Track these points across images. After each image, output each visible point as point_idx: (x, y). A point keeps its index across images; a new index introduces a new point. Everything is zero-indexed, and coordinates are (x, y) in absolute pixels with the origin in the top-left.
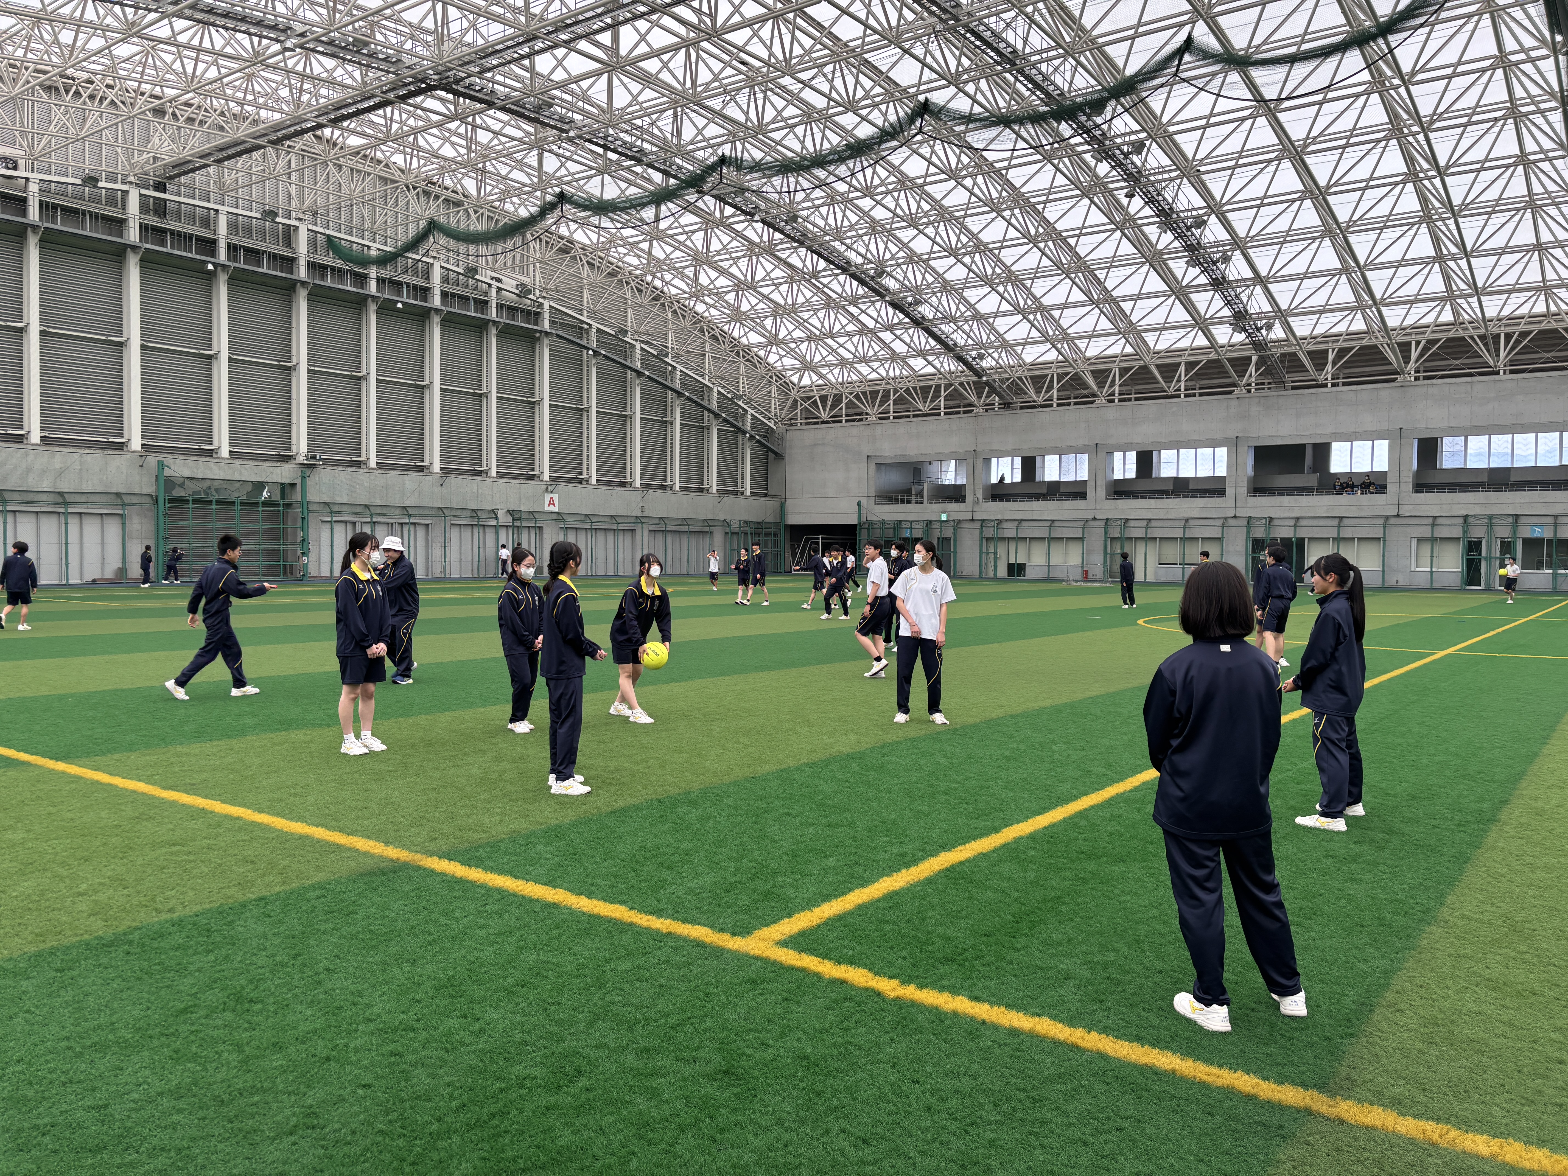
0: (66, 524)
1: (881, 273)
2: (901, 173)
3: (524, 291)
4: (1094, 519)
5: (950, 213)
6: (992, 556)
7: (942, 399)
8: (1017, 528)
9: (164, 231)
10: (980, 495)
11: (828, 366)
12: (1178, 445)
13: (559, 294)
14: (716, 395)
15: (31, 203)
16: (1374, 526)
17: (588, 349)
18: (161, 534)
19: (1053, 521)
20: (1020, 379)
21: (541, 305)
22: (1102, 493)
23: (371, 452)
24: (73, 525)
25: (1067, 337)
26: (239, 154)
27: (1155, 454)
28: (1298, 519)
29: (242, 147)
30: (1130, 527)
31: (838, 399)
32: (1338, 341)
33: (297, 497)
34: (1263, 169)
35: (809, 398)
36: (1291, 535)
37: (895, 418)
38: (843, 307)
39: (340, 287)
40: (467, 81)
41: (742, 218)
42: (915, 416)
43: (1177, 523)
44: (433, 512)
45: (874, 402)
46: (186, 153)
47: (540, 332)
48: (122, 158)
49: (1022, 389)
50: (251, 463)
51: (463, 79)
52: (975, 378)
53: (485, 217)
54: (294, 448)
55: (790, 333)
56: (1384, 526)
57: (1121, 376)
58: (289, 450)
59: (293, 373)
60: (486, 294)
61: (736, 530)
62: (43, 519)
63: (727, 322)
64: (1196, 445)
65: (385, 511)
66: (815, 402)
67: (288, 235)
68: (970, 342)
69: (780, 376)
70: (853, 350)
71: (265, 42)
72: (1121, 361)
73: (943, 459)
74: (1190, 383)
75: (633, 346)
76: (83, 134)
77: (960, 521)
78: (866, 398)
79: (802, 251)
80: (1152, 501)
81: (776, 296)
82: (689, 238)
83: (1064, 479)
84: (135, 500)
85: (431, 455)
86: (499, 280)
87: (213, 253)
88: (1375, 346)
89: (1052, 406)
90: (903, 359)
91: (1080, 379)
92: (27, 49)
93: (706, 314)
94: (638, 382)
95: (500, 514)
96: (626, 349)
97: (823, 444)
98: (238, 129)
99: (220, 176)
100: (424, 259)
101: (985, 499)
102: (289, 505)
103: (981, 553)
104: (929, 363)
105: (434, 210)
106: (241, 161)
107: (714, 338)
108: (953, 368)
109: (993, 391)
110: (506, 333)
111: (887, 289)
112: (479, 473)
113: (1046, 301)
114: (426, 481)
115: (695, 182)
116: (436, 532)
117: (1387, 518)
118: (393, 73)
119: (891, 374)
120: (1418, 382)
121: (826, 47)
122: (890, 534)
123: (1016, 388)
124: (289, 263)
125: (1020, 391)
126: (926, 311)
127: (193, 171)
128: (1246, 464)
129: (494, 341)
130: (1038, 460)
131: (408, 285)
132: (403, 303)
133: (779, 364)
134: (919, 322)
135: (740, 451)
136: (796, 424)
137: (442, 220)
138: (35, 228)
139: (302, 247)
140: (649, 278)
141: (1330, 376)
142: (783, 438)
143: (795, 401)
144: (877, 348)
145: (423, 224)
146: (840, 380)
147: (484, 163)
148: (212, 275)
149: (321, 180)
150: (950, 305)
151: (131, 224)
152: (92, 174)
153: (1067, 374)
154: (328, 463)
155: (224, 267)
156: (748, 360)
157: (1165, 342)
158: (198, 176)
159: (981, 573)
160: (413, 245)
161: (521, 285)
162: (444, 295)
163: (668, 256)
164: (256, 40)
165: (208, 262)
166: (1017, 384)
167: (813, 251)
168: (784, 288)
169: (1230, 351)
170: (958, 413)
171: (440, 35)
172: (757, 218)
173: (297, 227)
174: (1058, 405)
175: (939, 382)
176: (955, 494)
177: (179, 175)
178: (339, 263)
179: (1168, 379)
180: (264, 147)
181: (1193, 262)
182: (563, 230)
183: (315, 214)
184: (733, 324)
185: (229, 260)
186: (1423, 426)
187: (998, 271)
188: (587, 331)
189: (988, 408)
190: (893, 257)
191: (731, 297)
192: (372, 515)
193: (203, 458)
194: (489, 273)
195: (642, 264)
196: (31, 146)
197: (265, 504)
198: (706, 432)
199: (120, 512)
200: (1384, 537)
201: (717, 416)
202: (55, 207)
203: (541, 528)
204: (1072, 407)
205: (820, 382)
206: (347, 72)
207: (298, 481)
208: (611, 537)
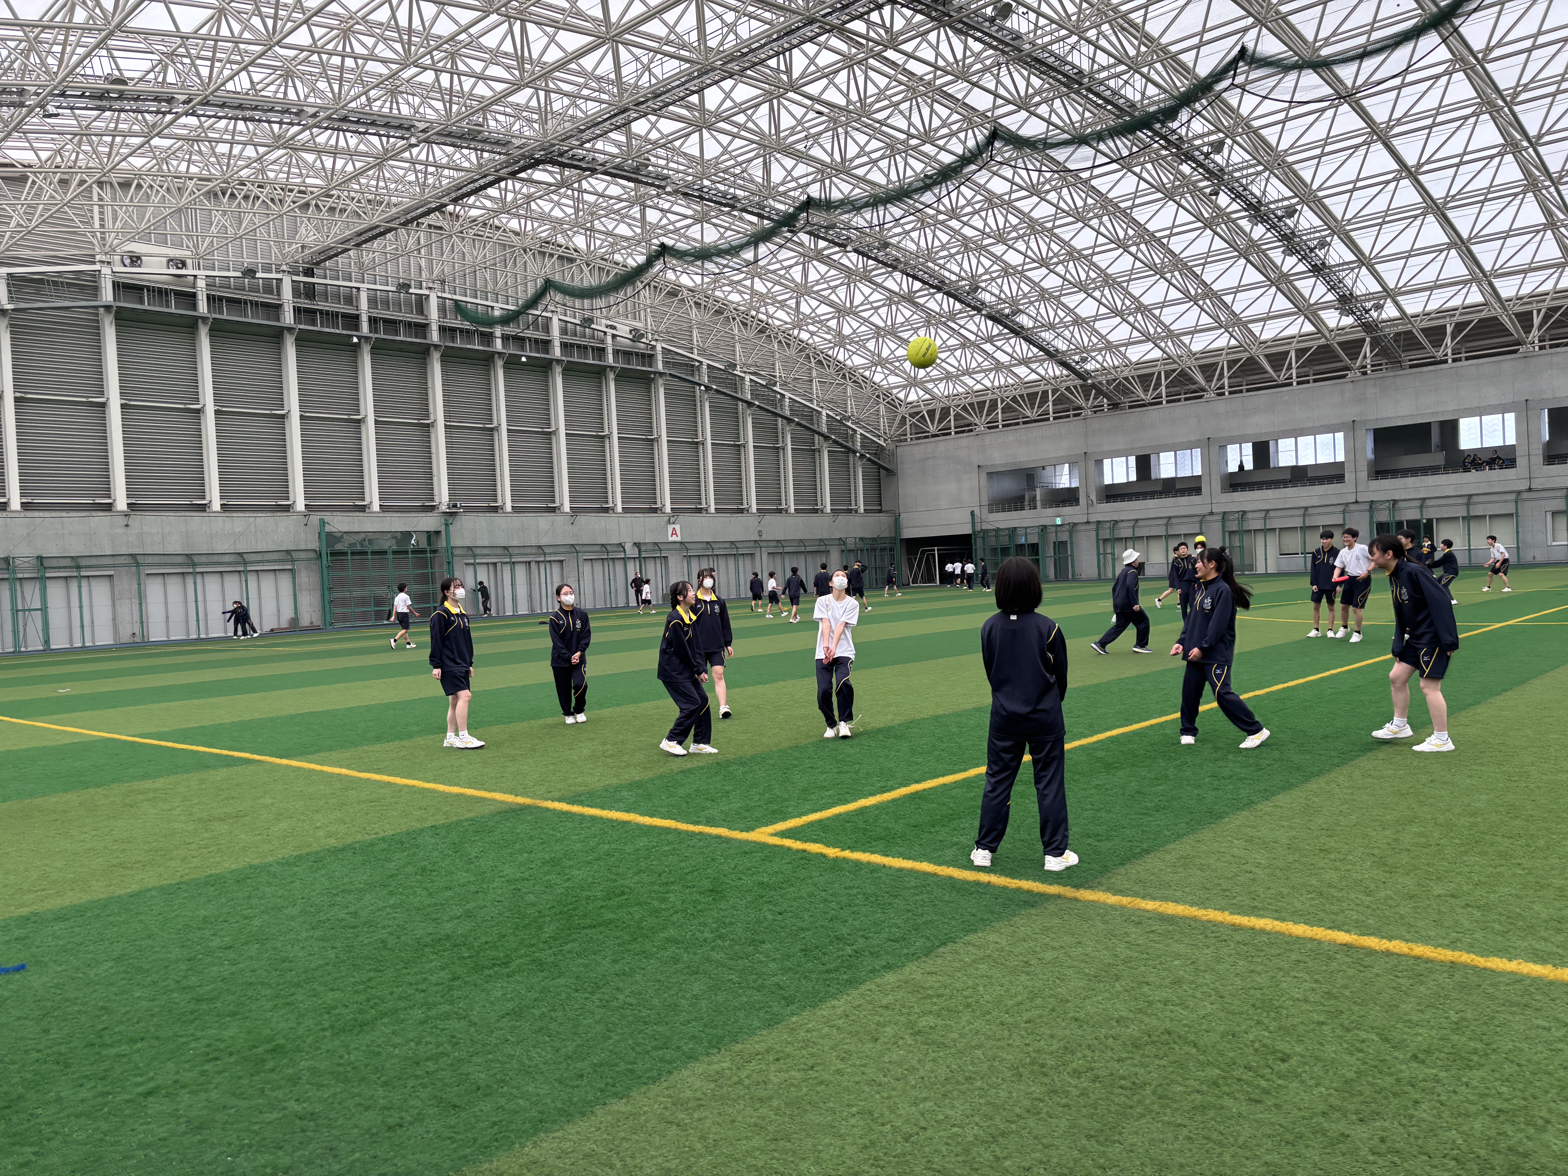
0: (246, 581)
1: (975, 288)
2: (988, 191)
3: (637, 335)
4: (1211, 513)
5: (1040, 225)
6: (1109, 557)
7: (1050, 403)
8: (1133, 527)
9: (314, 312)
10: (1093, 497)
11: (933, 381)
12: (1296, 433)
13: (670, 336)
14: (824, 418)
15: (200, 297)
16: (1506, 501)
17: (700, 385)
18: (326, 585)
19: (1170, 518)
20: (1126, 379)
21: (654, 347)
22: (1217, 485)
23: (506, 498)
24: (252, 580)
25: (1171, 335)
26: (375, 237)
27: (1271, 443)
28: (1424, 499)
29: (377, 231)
30: (1248, 519)
31: (945, 412)
32: (1454, 315)
33: (442, 543)
34: (1351, 154)
35: (917, 413)
36: (1418, 517)
37: (1004, 426)
38: (945, 324)
39: (469, 346)
40: (571, 153)
41: (837, 249)
42: (1024, 423)
43: (1297, 512)
44: (566, 549)
45: (981, 412)
46: (329, 241)
47: (655, 373)
48: (274, 249)
49: (1128, 389)
50: (399, 515)
51: (567, 151)
52: (1078, 382)
53: (597, 269)
54: (436, 498)
55: (892, 352)
56: (1516, 502)
57: (1230, 368)
58: (433, 500)
59: (432, 430)
60: (603, 341)
61: (852, 547)
62: (228, 579)
63: (830, 348)
64: (1314, 431)
65: (522, 551)
66: (923, 417)
67: (421, 303)
68: (1072, 347)
69: (887, 393)
70: (956, 365)
71: (392, 140)
72: (1228, 354)
73: (1057, 463)
74: (1302, 370)
75: (743, 379)
76: (241, 232)
77: (1075, 524)
78: (973, 409)
79: (897, 275)
80: (1270, 491)
81: (875, 319)
82: (787, 272)
83: (1181, 475)
84: (302, 555)
85: (561, 497)
86: (613, 327)
87: (357, 327)
88: (1496, 318)
89: (1161, 403)
90: (1007, 367)
91: (1186, 374)
92: (189, 161)
93: (811, 341)
94: (748, 412)
95: (628, 547)
96: (735, 382)
97: (934, 457)
98: (373, 215)
99: (360, 257)
100: (544, 314)
101: (1100, 500)
102: (435, 551)
103: (1098, 554)
104: (1033, 371)
105: (550, 269)
106: (376, 243)
107: (820, 363)
108: (1058, 373)
109: (1100, 392)
110: (623, 376)
111: (983, 303)
112: (606, 510)
113: (1146, 300)
114: (558, 520)
115: (788, 221)
116: (570, 567)
117: (1519, 493)
118: (504, 154)
119: (996, 383)
120: (1543, 352)
121: (901, 83)
122: (1005, 541)
123: (1122, 387)
124: (422, 328)
125: (1126, 392)
126: (1023, 320)
127: (336, 255)
128: (1365, 448)
129: (612, 385)
130: (1153, 457)
131: (530, 339)
132: (527, 357)
133: (884, 382)
134: (1018, 331)
135: (852, 470)
136: (906, 440)
137: (557, 278)
138: (204, 319)
139: (433, 313)
140: (754, 313)
141: (1449, 351)
142: (893, 454)
143: (904, 418)
144: (980, 360)
145: (540, 282)
146: (946, 393)
147: (592, 222)
148: (357, 345)
149: (447, 250)
150: (1047, 312)
151: (286, 309)
152: (250, 267)
153: (1174, 371)
154: (469, 510)
155: (367, 339)
156: (855, 382)
157: (1269, 332)
158: (340, 259)
159: (1099, 574)
160: (533, 302)
161: (634, 330)
162: (564, 346)
163: (769, 290)
164: (384, 139)
165: (352, 336)
166: (1124, 385)
167: (908, 275)
168: (883, 311)
169: (1340, 335)
170: (1068, 416)
171: (544, 114)
172: (849, 248)
173: (428, 296)
174: (1168, 402)
175: (1046, 388)
176: (1069, 497)
177: (325, 260)
178: (467, 325)
179: (1277, 368)
180: (396, 229)
181: (1290, 251)
182: (670, 275)
183: (443, 282)
184: (836, 349)
185: (371, 332)
186: (1551, 396)
187: (1093, 275)
188: (699, 368)
189: (1097, 409)
190: (987, 271)
191: (833, 323)
192: (511, 556)
193: (357, 514)
194: (604, 321)
195: (744, 300)
196: (196, 246)
197: (413, 552)
198: (817, 454)
199: (290, 567)
200: (1517, 513)
201: (826, 438)
202: (221, 299)
203: (665, 557)
204: (1183, 403)
205: (927, 396)
206: (463, 156)
207: (442, 529)
208: (731, 562)
